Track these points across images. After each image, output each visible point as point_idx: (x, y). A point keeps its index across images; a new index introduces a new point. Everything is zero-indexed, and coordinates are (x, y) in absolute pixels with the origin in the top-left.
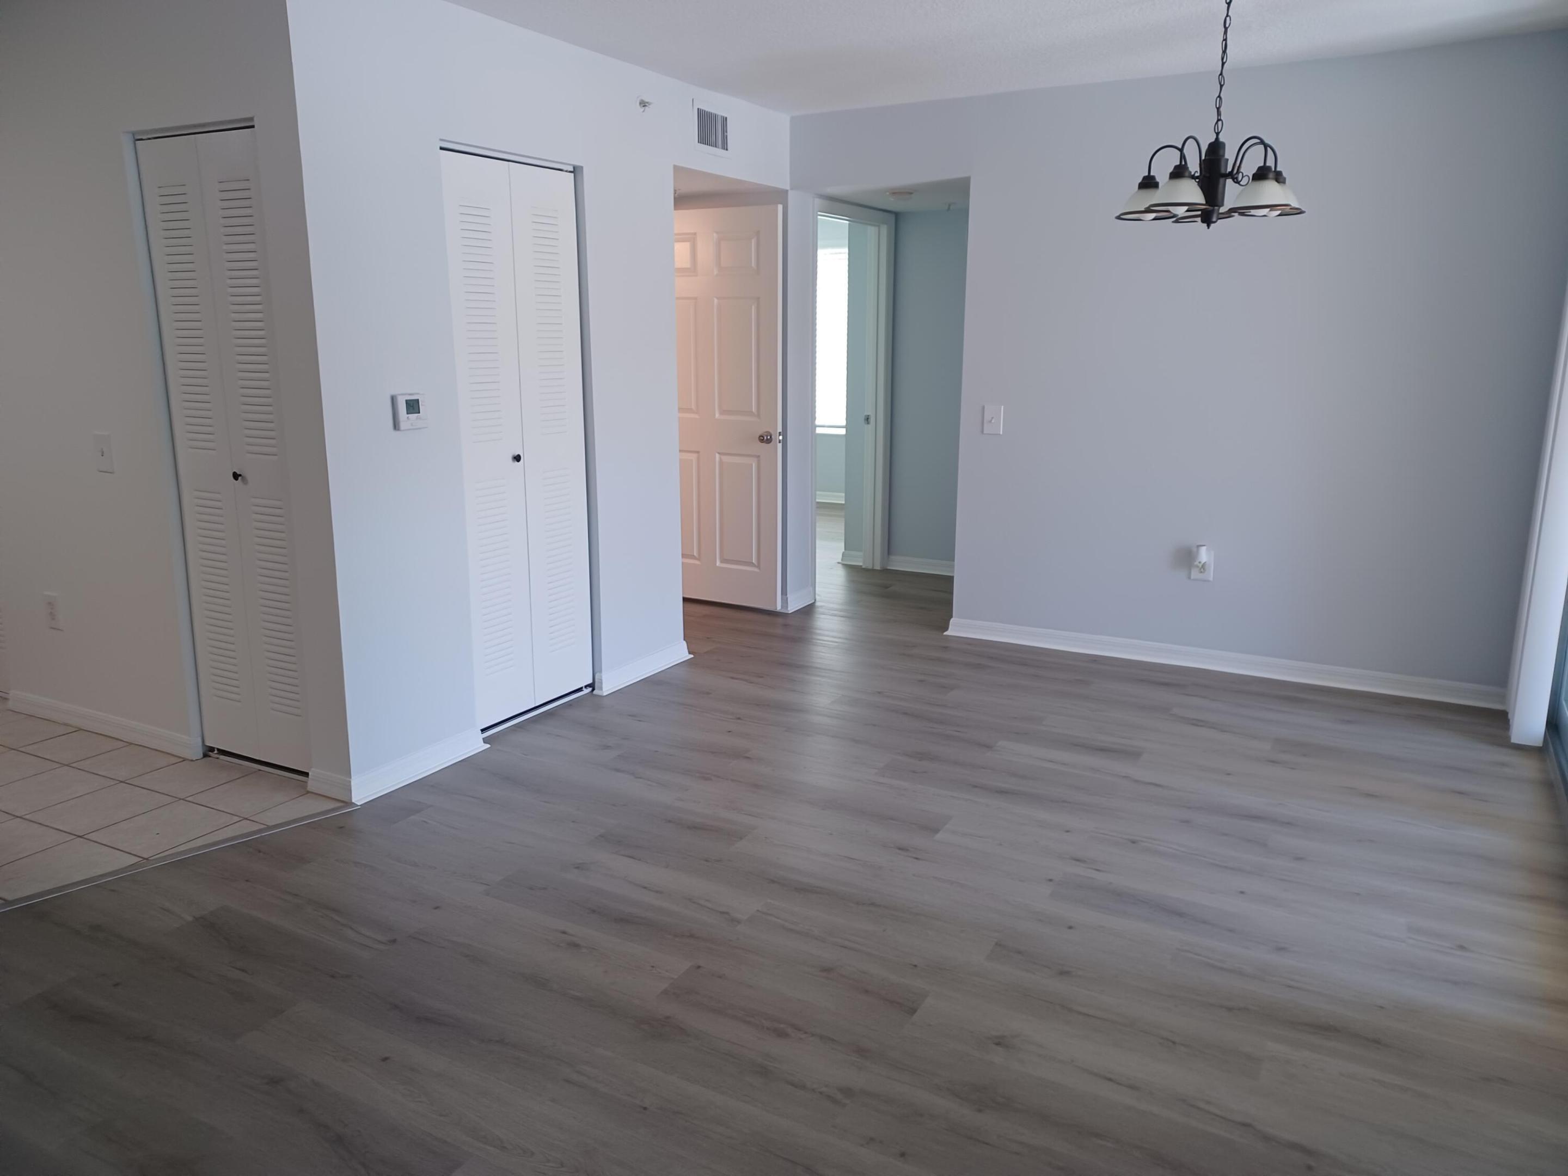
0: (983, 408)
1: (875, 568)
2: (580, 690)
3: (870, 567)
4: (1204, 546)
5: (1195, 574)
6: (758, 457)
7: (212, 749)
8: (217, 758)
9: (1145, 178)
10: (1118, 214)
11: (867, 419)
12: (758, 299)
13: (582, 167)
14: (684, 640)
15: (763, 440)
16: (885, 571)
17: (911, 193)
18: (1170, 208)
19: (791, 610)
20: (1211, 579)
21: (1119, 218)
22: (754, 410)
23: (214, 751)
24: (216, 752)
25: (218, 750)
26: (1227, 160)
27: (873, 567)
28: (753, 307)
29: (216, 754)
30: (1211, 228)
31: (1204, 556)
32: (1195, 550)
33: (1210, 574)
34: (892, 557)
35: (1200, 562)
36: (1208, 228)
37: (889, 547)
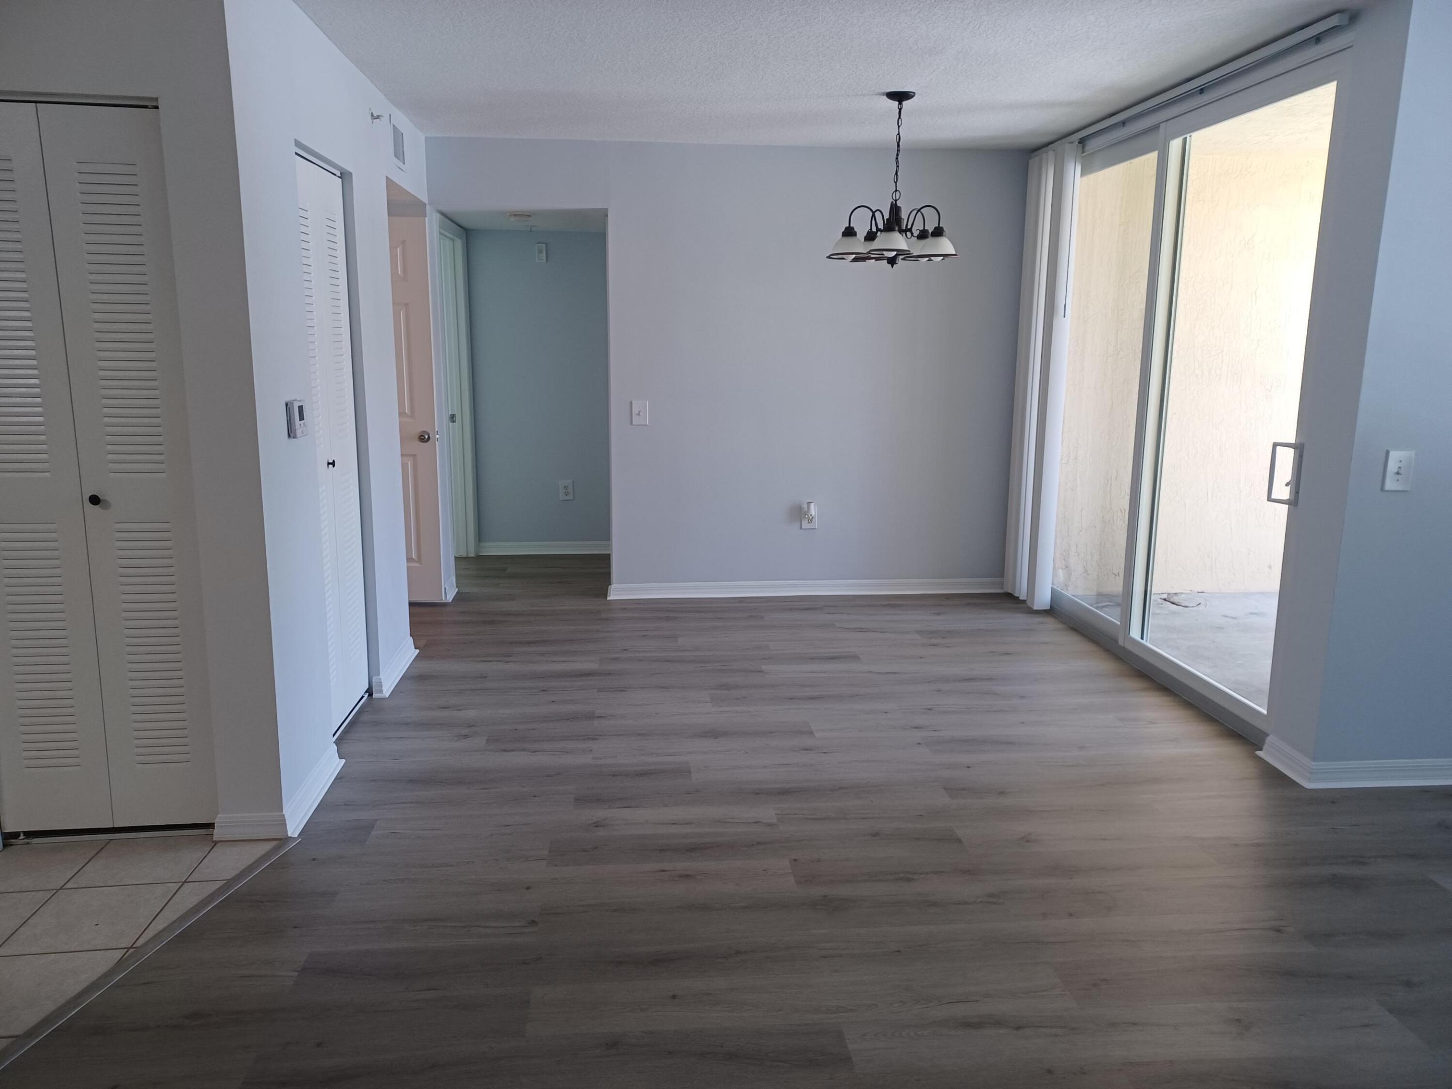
0: (631, 402)
1: (469, 556)
2: (362, 697)
3: (464, 555)
4: (812, 502)
5: (805, 525)
6: (414, 456)
7: (16, 835)
8: (28, 843)
9: (846, 228)
10: (828, 255)
11: (452, 418)
12: (407, 304)
13: (351, 174)
14: (411, 636)
15: (424, 439)
16: (479, 558)
17: (530, 216)
18: (884, 253)
19: (449, 599)
20: (816, 527)
21: (829, 257)
22: (407, 412)
23: (20, 836)
24: (22, 837)
25: (25, 833)
26: (904, 219)
27: (467, 555)
28: (402, 312)
29: (23, 839)
30: (894, 267)
31: (813, 511)
32: (805, 506)
33: (816, 524)
34: (483, 544)
35: (811, 515)
36: (892, 268)
37: (480, 536)
